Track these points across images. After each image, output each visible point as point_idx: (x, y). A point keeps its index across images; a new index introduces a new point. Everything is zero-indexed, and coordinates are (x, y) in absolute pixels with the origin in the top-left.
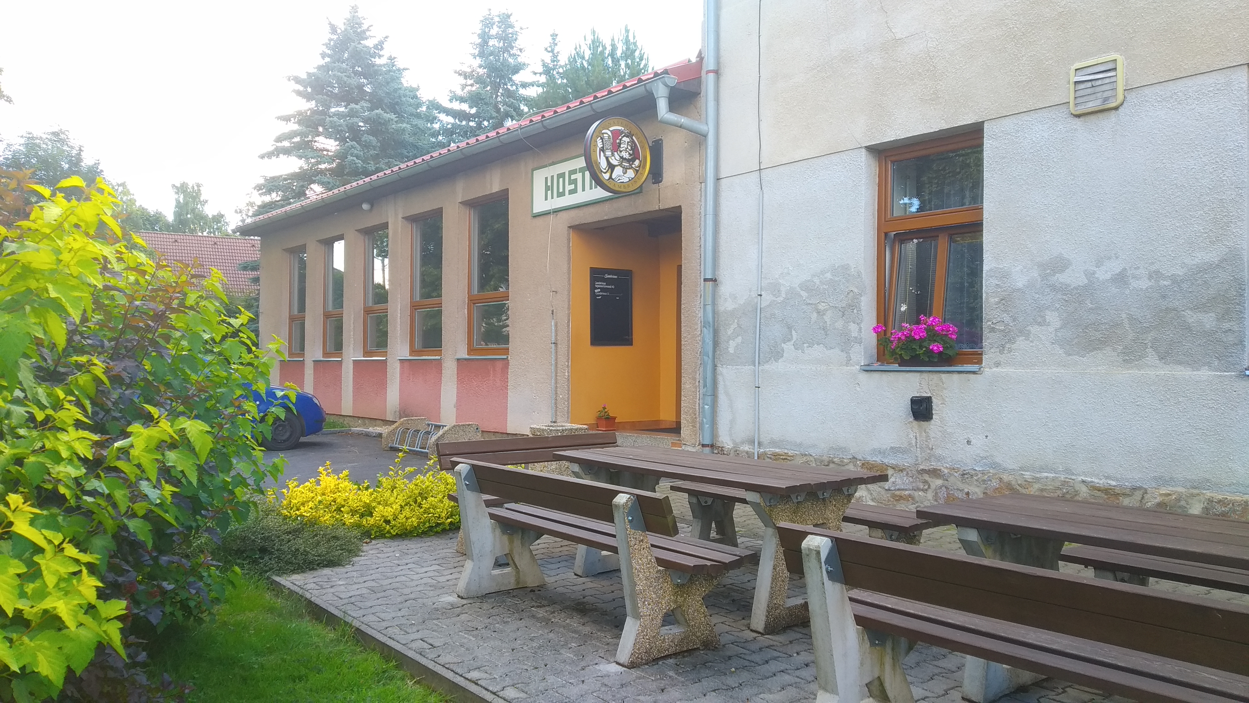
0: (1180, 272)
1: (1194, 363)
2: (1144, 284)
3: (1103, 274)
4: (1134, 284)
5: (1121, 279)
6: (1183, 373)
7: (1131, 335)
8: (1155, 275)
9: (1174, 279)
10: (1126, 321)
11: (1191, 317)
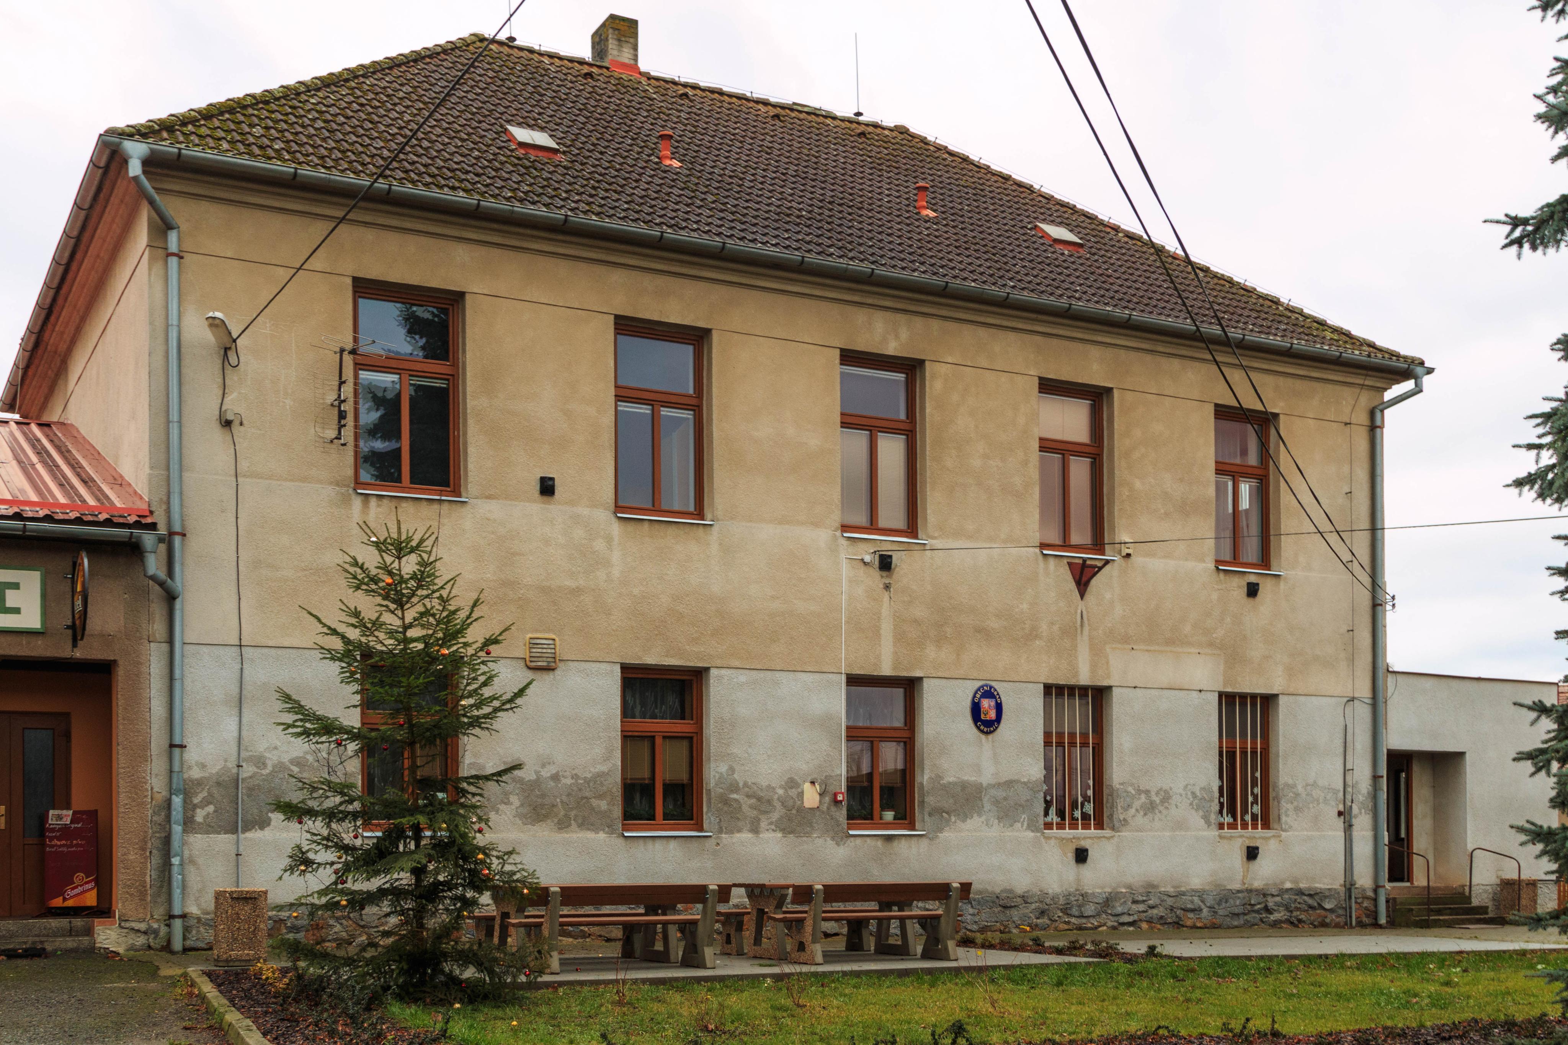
0: (589, 776)
1: (596, 830)
2: (569, 781)
3: (546, 773)
4: (564, 781)
5: (555, 777)
6: (590, 835)
7: (562, 813)
8: (575, 777)
9: (585, 779)
10: (560, 804)
11: (595, 802)
